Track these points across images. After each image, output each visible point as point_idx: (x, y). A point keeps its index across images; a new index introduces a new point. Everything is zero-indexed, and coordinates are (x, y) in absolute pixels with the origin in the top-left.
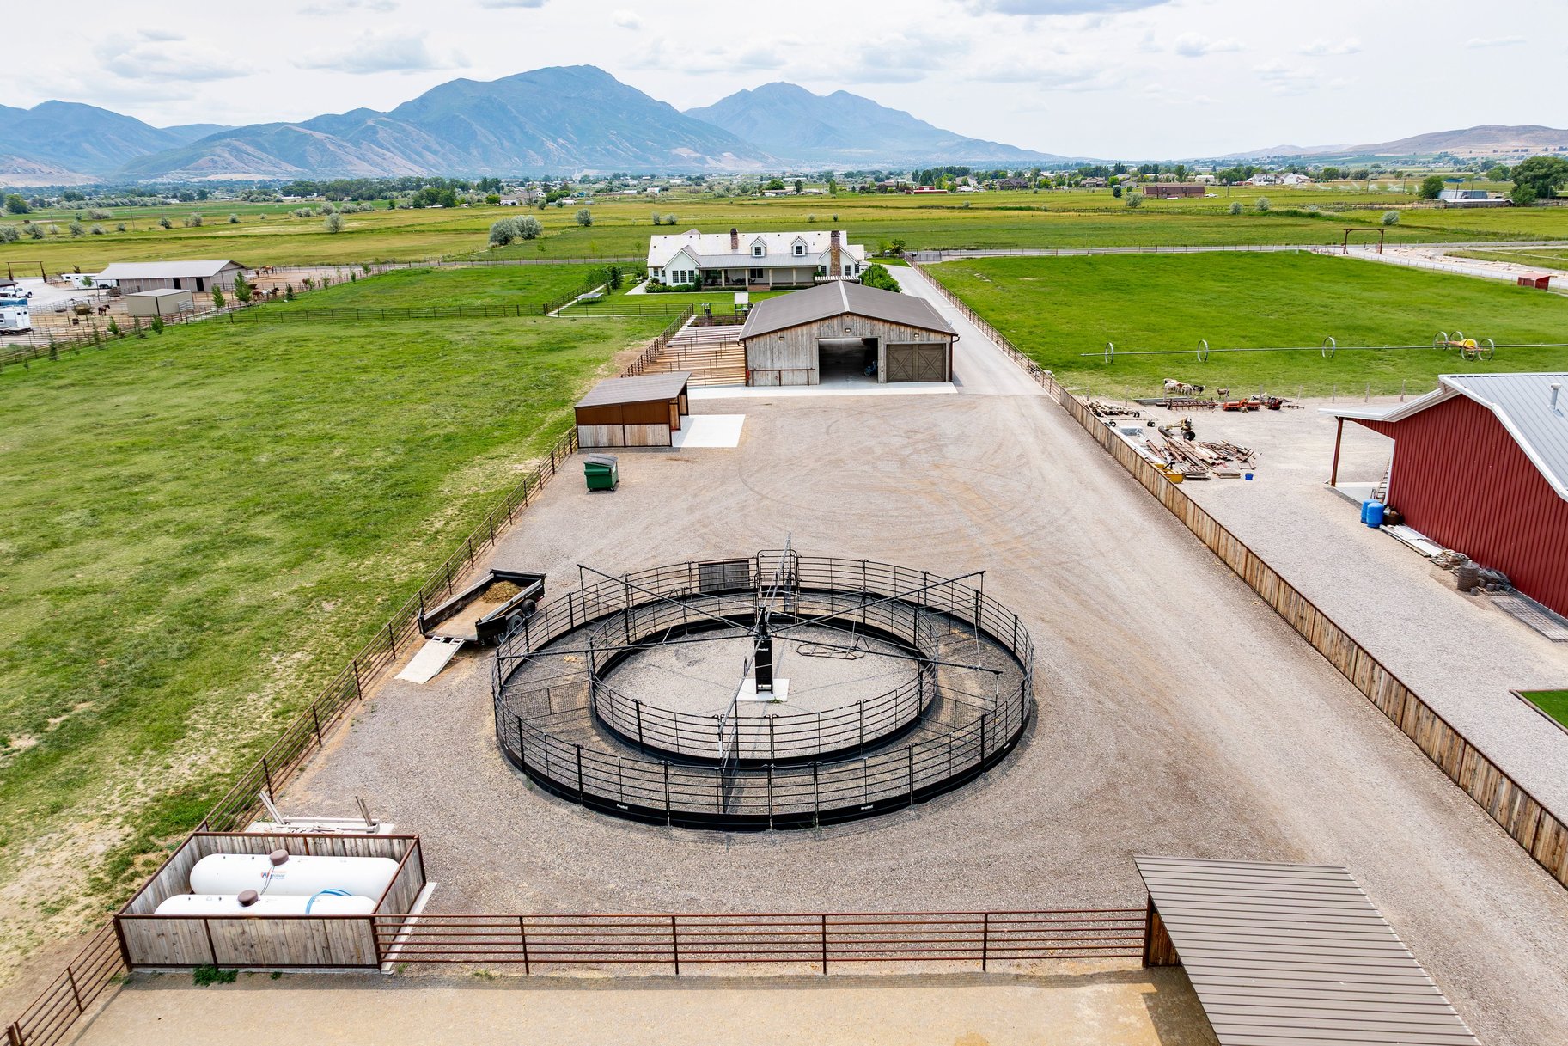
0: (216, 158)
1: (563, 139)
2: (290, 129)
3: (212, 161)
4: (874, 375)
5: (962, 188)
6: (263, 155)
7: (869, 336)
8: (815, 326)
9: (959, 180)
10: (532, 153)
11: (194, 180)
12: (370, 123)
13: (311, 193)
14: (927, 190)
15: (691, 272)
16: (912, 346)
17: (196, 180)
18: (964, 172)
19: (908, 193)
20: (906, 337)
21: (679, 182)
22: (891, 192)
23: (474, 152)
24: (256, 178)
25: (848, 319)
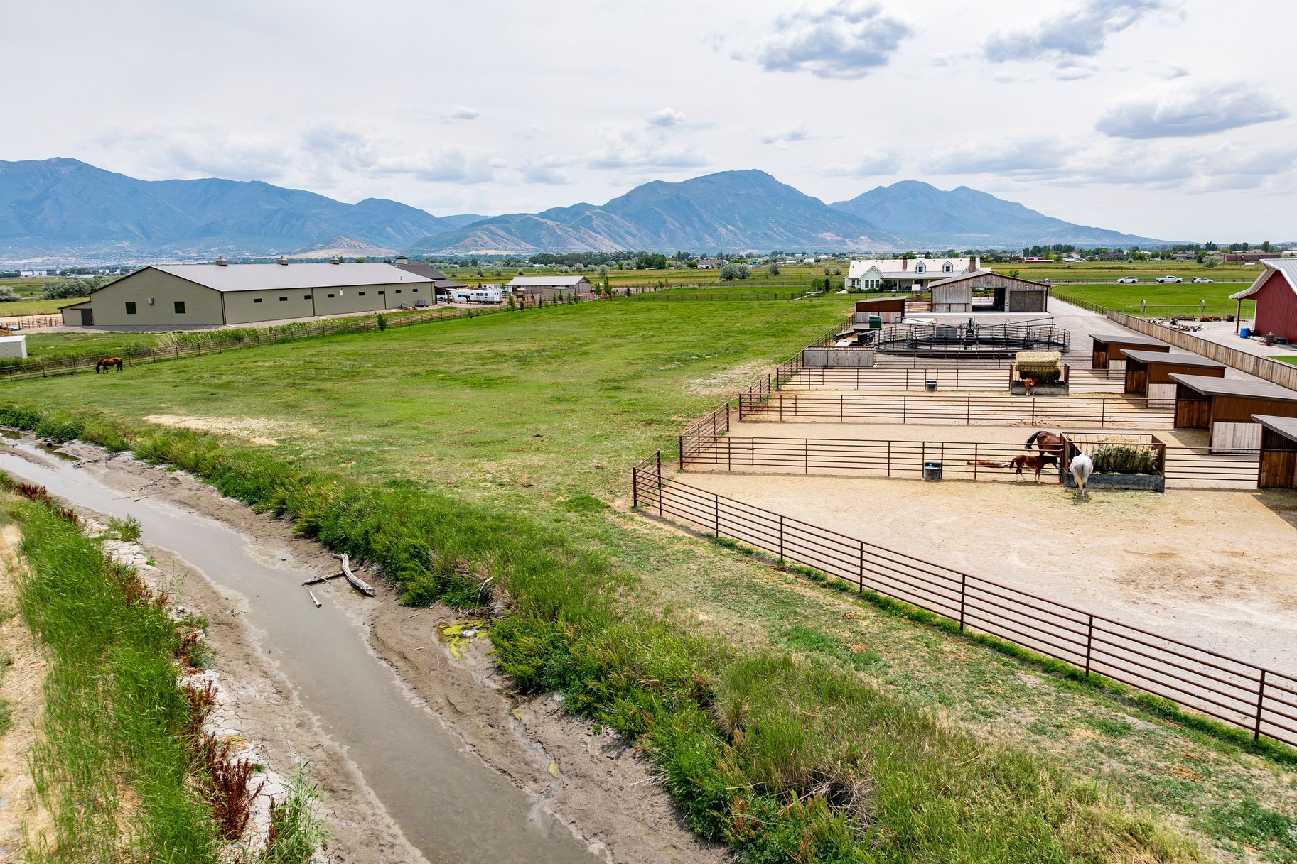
0: (477, 239)
1: (733, 226)
2: (530, 218)
3: (474, 241)
4: (1002, 310)
5: (1066, 260)
6: (510, 237)
7: (1000, 286)
8: (971, 281)
9: (1064, 254)
10: (708, 237)
11: (461, 254)
12: (588, 213)
13: (551, 262)
14: (1036, 260)
15: (877, 281)
16: (1024, 292)
17: (462, 254)
18: (1069, 249)
19: (1019, 262)
20: (1022, 287)
21: (825, 257)
22: (1006, 261)
23: (663, 236)
24: (504, 253)
25: (989, 277)
